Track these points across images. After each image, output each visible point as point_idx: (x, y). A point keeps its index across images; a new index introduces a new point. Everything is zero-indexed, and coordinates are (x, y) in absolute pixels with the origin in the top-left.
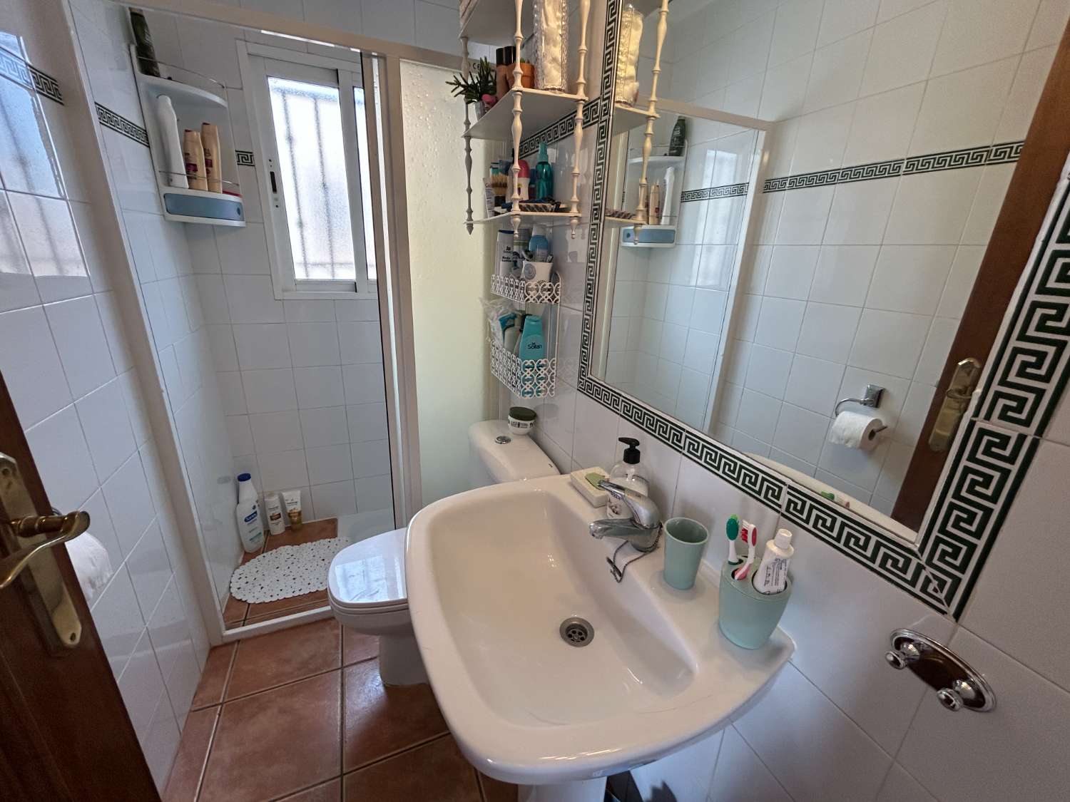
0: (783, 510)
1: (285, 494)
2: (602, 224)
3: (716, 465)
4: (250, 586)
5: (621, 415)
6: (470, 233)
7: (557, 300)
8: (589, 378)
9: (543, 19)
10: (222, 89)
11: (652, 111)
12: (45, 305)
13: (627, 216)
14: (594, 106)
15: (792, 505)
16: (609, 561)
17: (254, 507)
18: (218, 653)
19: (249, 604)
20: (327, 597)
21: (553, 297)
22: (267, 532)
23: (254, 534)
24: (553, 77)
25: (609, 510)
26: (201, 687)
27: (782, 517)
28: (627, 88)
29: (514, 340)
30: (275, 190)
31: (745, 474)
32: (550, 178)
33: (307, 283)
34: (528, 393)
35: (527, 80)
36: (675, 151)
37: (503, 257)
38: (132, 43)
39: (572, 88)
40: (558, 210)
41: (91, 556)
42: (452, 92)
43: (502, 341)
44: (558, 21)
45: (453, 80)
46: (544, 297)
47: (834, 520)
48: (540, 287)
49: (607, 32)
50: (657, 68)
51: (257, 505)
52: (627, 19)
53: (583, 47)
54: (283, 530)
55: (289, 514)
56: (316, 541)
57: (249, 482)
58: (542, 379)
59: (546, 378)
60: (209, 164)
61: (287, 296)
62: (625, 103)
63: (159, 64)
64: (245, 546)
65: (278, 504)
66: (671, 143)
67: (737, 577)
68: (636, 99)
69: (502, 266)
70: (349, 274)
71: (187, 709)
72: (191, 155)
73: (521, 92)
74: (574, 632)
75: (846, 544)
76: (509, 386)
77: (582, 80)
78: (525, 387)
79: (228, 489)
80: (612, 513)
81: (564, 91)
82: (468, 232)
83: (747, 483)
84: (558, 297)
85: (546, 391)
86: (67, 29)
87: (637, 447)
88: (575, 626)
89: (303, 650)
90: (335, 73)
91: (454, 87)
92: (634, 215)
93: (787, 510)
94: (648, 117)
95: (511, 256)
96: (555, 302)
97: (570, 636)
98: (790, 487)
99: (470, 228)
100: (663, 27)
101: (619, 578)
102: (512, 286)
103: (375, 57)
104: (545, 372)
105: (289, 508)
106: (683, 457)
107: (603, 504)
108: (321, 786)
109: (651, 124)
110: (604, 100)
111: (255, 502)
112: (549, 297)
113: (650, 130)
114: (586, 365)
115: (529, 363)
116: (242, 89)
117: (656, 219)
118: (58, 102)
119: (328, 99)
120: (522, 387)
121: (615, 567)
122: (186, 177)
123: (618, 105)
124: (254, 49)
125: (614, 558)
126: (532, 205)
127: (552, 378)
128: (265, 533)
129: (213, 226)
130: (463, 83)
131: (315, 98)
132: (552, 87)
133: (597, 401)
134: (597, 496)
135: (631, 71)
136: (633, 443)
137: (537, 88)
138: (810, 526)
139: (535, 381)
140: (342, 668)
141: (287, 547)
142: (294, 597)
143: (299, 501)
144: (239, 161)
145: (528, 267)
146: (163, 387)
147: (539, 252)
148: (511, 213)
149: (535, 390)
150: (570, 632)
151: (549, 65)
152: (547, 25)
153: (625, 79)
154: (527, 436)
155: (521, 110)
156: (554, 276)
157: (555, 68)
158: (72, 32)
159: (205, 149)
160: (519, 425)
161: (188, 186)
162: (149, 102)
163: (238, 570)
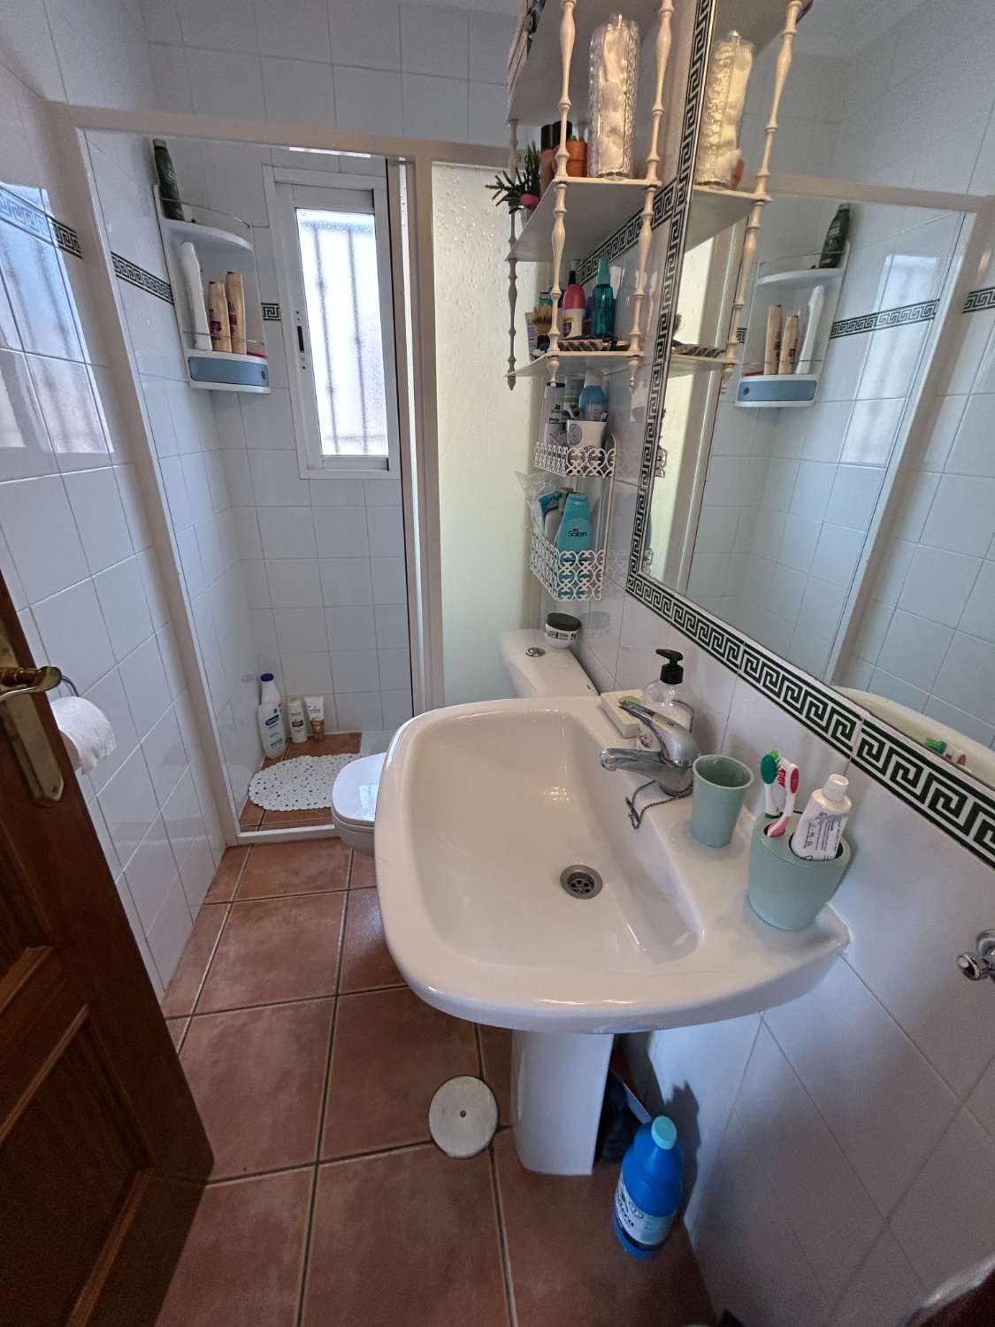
0: (854, 755)
1: (308, 700)
2: (666, 363)
3: (777, 690)
4: (267, 792)
5: (672, 624)
6: (512, 389)
7: (610, 472)
8: (639, 576)
9: (601, 73)
10: (247, 229)
11: (760, 193)
12: (63, 474)
13: (713, 353)
14: (668, 192)
15: (867, 747)
16: (628, 802)
17: (276, 711)
18: (233, 853)
19: (265, 810)
20: (330, 815)
21: (605, 469)
22: (289, 740)
23: (275, 739)
24: (612, 156)
25: (639, 742)
26: (215, 883)
27: (851, 764)
28: (721, 160)
29: (555, 525)
30: (302, 348)
31: (811, 703)
32: (611, 308)
33: (337, 459)
34: (566, 593)
35: (578, 166)
36: (828, 261)
37: (551, 419)
38: (156, 182)
39: (639, 171)
40: (614, 348)
41: (95, 726)
42: (494, 198)
43: (542, 530)
44: (623, 73)
45: (494, 182)
46: (591, 468)
47: (919, 771)
48: (587, 455)
49: (690, 76)
50: (773, 124)
51: (279, 709)
52: (727, 54)
53: (658, 106)
54: (305, 740)
55: (311, 722)
56: (337, 754)
57: (271, 682)
58: (585, 576)
59: (590, 576)
60: (233, 320)
61: (312, 475)
62: (716, 183)
63: (183, 206)
64: (266, 752)
65: (300, 710)
66: (824, 249)
67: (770, 832)
68: (737, 176)
69: (547, 428)
70: (380, 449)
71: (201, 900)
72: (215, 311)
73: (565, 183)
74: (579, 882)
75: (932, 806)
76: (546, 585)
77: (654, 155)
78: (562, 585)
79: (251, 688)
80: (641, 745)
81: (627, 176)
82: (508, 387)
83: (812, 715)
84: (611, 469)
85: (590, 592)
86: (84, 171)
87: (679, 663)
88: (580, 875)
89: (314, 865)
90: (370, 194)
91: (497, 191)
92: (723, 351)
93: (860, 755)
94: (754, 202)
95: (559, 416)
96: (607, 475)
97: (573, 885)
98: (866, 723)
99: (512, 381)
100: (785, 59)
101: (636, 823)
102: (554, 454)
103: (402, 163)
104: (589, 568)
105: (312, 716)
106: (739, 678)
107: (632, 734)
108: (316, 1001)
109: (757, 211)
110: (681, 181)
111: (277, 705)
112: (599, 469)
113: (755, 222)
114: (637, 557)
115: (568, 555)
116: (268, 227)
117: (790, 366)
118: (77, 255)
119: (362, 230)
120: (558, 585)
121: (633, 810)
122: (209, 338)
123: (697, 187)
124: (282, 175)
125: (633, 799)
126: (586, 342)
127: (598, 575)
128: (286, 741)
129: (238, 393)
130: (507, 184)
131: (350, 230)
132: (608, 171)
133: (646, 605)
134: (628, 723)
135: (729, 132)
136: (674, 657)
137: (590, 176)
138: (886, 778)
139: (576, 578)
140: (349, 890)
141: (307, 757)
142: (308, 810)
143: (322, 708)
144: (265, 316)
145: (574, 427)
146: (180, 570)
147: (591, 408)
148: (547, 354)
149: (575, 591)
150: (574, 881)
151: (606, 139)
152: (606, 80)
153: (719, 146)
154: (568, 651)
155: (565, 210)
156: (606, 440)
157: (614, 142)
158: (89, 174)
159: (229, 304)
160: (557, 635)
161: (211, 347)
162: (171, 250)
163: (257, 775)
